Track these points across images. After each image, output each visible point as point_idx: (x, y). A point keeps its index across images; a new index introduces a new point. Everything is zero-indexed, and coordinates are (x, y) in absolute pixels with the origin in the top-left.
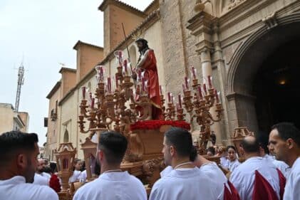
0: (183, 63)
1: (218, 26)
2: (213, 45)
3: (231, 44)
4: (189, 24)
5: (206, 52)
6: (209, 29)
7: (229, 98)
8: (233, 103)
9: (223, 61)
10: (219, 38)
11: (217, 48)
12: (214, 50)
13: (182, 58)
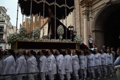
0: (79, 18)
1: (91, 4)
2: (89, 11)
3: (95, 11)
4: (80, 3)
5: (85, 14)
6: (87, 5)
7: (93, 31)
8: (94, 33)
9: (92, 18)
10: (91, 8)
11: (90, 13)
12: (89, 13)
13: (79, 16)
